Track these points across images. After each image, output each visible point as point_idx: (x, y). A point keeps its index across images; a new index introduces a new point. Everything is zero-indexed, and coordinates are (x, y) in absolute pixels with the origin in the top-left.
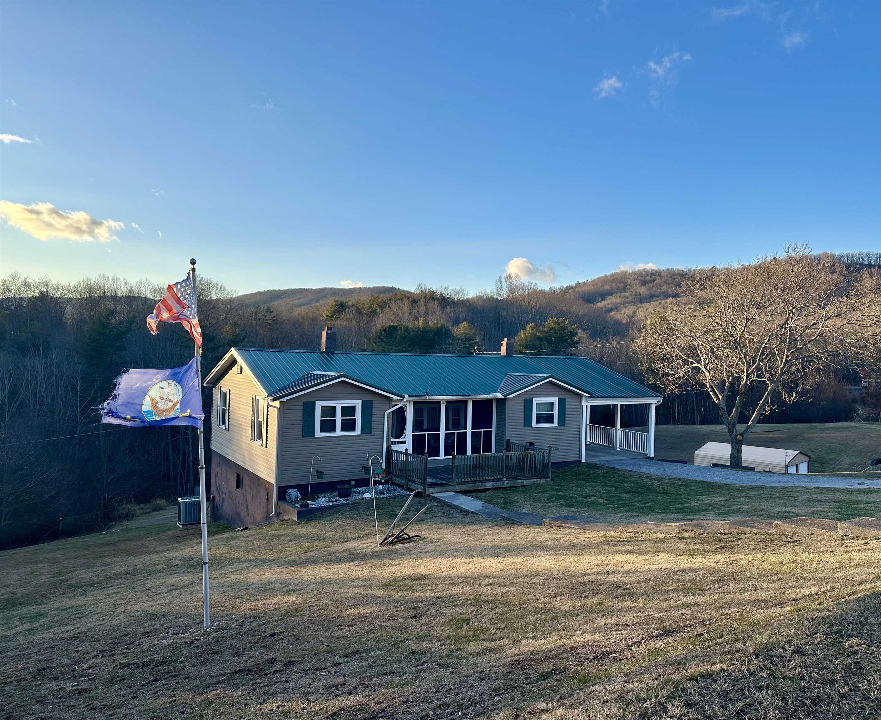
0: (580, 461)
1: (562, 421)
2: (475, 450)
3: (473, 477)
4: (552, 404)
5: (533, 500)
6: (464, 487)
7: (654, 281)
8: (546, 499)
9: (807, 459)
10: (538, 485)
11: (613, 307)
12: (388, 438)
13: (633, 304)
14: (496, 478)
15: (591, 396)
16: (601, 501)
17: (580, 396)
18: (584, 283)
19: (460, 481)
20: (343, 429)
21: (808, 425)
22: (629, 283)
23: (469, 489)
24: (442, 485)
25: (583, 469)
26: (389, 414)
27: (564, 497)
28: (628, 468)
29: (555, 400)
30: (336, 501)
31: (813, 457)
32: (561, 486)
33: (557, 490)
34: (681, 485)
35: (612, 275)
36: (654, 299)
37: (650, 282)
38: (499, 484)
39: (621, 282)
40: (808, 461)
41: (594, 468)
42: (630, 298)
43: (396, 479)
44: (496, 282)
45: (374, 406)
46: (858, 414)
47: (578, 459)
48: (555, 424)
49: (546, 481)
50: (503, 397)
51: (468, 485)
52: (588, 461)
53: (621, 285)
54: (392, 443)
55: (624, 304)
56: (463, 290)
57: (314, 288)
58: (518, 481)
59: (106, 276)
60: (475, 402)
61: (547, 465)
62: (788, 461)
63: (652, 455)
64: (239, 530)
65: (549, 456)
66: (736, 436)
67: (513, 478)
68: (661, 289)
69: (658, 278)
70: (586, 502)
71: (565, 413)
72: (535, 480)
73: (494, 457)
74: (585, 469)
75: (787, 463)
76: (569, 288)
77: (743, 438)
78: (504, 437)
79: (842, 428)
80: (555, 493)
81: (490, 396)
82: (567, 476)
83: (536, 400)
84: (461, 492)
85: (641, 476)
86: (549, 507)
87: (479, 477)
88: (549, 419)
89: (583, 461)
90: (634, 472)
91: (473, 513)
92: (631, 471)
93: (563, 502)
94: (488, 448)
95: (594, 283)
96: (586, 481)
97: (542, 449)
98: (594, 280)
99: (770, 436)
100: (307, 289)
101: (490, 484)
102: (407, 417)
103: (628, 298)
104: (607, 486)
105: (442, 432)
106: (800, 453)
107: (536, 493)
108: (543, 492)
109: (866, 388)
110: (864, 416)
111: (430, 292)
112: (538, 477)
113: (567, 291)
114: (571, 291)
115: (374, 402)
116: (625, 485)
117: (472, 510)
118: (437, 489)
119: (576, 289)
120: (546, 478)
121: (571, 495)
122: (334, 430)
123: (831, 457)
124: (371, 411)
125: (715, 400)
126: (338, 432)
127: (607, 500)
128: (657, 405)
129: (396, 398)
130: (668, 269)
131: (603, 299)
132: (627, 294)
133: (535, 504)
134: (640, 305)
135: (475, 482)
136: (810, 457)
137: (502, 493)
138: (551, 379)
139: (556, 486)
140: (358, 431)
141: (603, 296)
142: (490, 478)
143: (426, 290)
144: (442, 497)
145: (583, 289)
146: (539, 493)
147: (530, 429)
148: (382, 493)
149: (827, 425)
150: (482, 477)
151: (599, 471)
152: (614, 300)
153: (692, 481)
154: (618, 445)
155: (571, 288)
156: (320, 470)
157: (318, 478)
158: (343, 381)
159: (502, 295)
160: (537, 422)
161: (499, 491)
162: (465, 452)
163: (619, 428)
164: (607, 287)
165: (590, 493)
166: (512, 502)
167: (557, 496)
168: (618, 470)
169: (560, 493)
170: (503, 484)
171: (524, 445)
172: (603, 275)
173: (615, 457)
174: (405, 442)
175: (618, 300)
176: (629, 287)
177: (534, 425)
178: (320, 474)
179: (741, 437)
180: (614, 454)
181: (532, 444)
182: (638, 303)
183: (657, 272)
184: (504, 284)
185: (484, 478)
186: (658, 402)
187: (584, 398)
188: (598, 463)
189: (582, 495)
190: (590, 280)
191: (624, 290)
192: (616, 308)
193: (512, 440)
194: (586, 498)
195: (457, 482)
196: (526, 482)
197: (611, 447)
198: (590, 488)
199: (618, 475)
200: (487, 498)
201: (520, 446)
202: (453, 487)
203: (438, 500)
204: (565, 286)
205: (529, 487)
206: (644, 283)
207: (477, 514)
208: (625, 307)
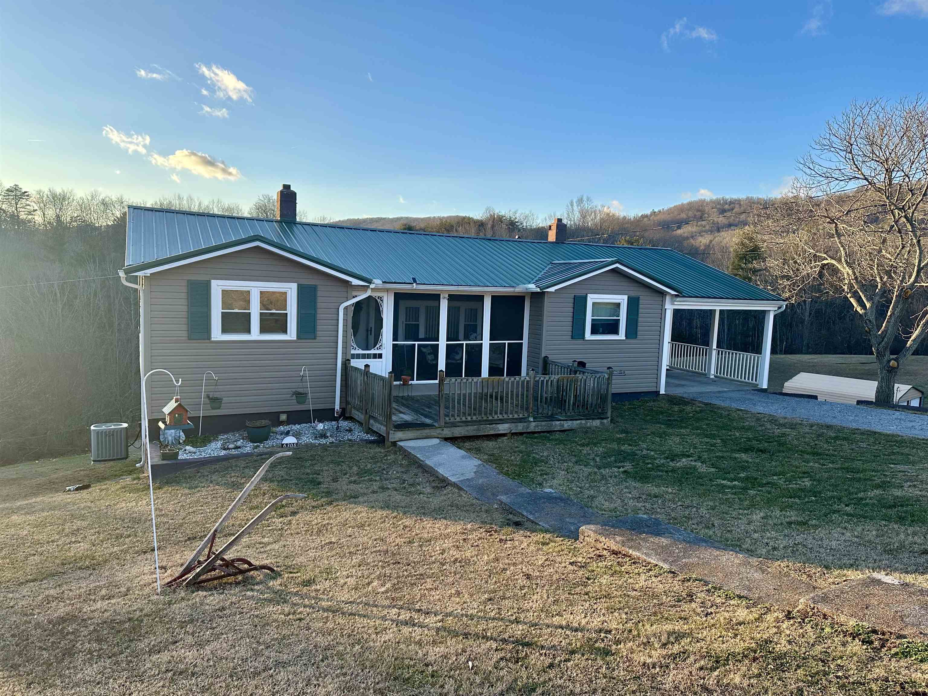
0: (657, 393)
1: (632, 332)
2: (494, 370)
3: (475, 414)
4: (618, 305)
5: (574, 460)
6: (458, 432)
7: (733, 209)
8: (598, 459)
9: (920, 395)
10: (586, 431)
11: (689, 236)
12: (345, 348)
13: (709, 233)
14: (516, 416)
15: (680, 294)
16: (702, 468)
17: (662, 294)
18: (660, 211)
19: (452, 420)
20: (263, 330)
22: (707, 211)
23: (467, 434)
24: (423, 426)
25: (663, 405)
26: (346, 308)
27: (630, 456)
28: (734, 405)
29: (623, 299)
30: (237, 448)
32: (627, 432)
33: (619, 441)
34: (836, 438)
35: (690, 204)
36: (732, 227)
37: (729, 210)
38: (520, 427)
39: (698, 210)
40: (921, 398)
41: (680, 404)
42: (707, 227)
43: (357, 412)
44: (568, 206)
45: (319, 293)
47: (654, 389)
48: (622, 336)
49: (601, 423)
50: (538, 290)
51: (466, 428)
52: (670, 393)
53: (698, 214)
54: (354, 356)
55: (700, 233)
56: (533, 215)
57: (391, 217)
58: (554, 423)
59: (181, 197)
60: (496, 300)
61: (603, 398)
62: (899, 396)
63: (765, 386)
64: (70, 490)
65: (608, 384)
66: (889, 361)
67: (546, 417)
68: (739, 218)
69: (737, 206)
70: (673, 471)
71: (637, 320)
72: (583, 422)
73: (523, 382)
74: (665, 405)
75: (898, 399)
76: (643, 217)
77: (898, 365)
78: (539, 354)
80: (616, 447)
81: (520, 289)
82: (637, 415)
83: (592, 299)
84: (452, 440)
85: (758, 419)
86: (603, 477)
87: (486, 414)
88: (613, 328)
89: (662, 392)
90: (746, 412)
91: (454, 485)
92: (741, 410)
93: (628, 466)
94: (515, 370)
95: (670, 211)
96: (669, 424)
97: (598, 372)
98: (670, 209)
100: (384, 219)
101: (506, 426)
102: (384, 316)
103: (704, 227)
104: (707, 436)
105: (443, 343)
106: (913, 387)
107: (583, 445)
108: (595, 444)
111: (498, 216)
112: (588, 417)
113: (642, 219)
114: (645, 219)
115: (320, 288)
116: (737, 434)
117: (453, 479)
118: (410, 434)
119: (651, 218)
120: (603, 419)
121: (645, 452)
122: (248, 331)
124: (315, 303)
125: (859, 309)
126: (255, 334)
127: (713, 466)
128: (776, 313)
129: (355, 282)
130: (748, 198)
131: (679, 228)
132: (703, 223)
133: (577, 468)
134: (717, 234)
135: (480, 422)
136: (922, 393)
137: (524, 443)
138: (617, 265)
139: (617, 433)
140: (292, 333)
141: (680, 224)
142: (506, 416)
143: (494, 214)
144: (414, 448)
145: (658, 217)
146: (587, 445)
147: (580, 341)
148: (323, 435)
150: (491, 414)
151: (688, 408)
152: (690, 228)
153: (854, 431)
154: (712, 372)
155: (646, 216)
156: (217, 395)
157: (213, 408)
158: (257, 247)
159: (572, 219)
160: (593, 332)
161: (520, 438)
162: (478, 373)
163: (715, 346)
164: (683, 216)
165: (678, 449)
166: (536, 462)
167: (620, 452)
168: (719, 408)
169: (625, 448)
170: (528, 428)
171: (569, 366)
172: (680, 203)
173: (708, 387)
174: (380, 356)
175: (695, 229)
176: (706, 215)
177: (588, 336)
178: (215, 401)
179: (896, 363)
180: (706, 383)
181: (582, 364)
182: (715, 232)
183: (736, 200)
184: (575, 208)
185: (496, 417)
186: (779, 308)
187: (668, 298)
188: (685, 396)
189: (663, 453)
190: (666, 209)
191: (701, 218)
192: (692, 237)
193: (551, 358)
194: (672, 460)
195: (446, 423)
196: (567, 425)
197: (703, 374)
198: (677, 439)
199: (721, 416)
200: (495, 451)
201: (564, 367)
202: (439, 431)
203: (406, 454)
204: (640, 215)
205: (571, 434)
206: (723, 211)
207: (460, 489)
208: (702, 236)
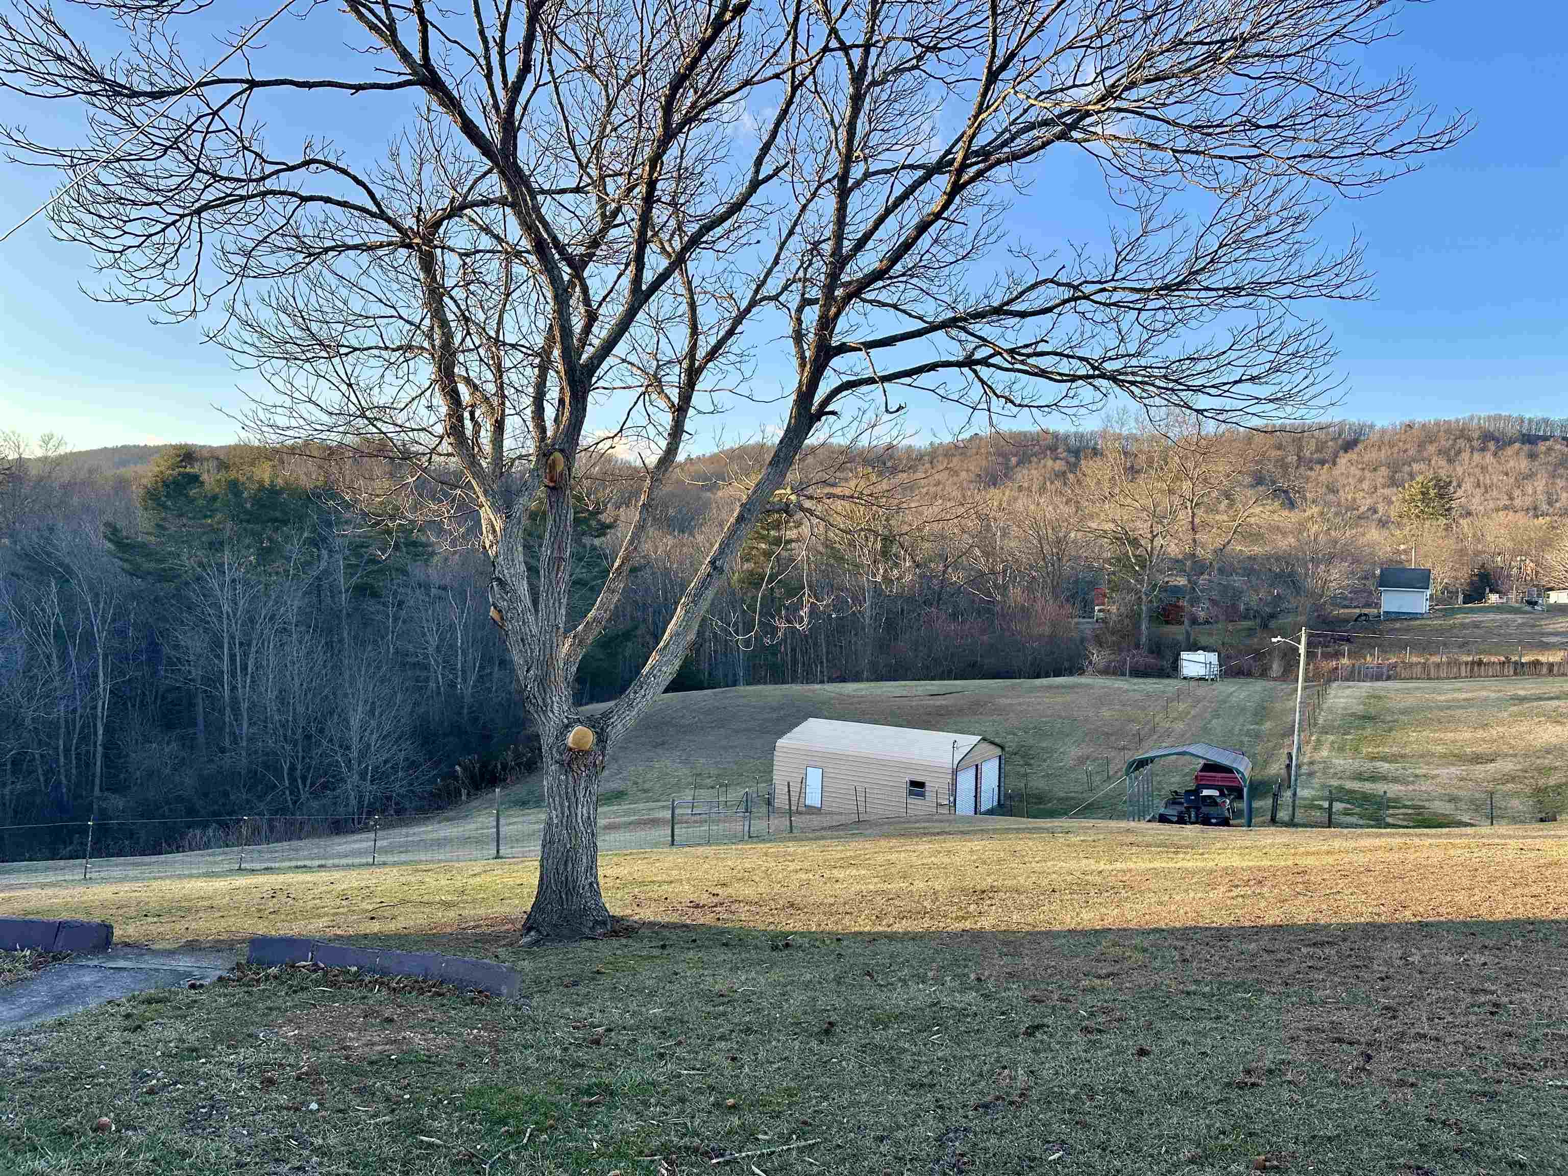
9: (998, 751)
21: (1009, 682)
31: (1011, 746)
40: (1001, 759)
46: (1090, 662)
62: (958, 758)
75: (956, 762)
79: (1064, 687)
99: (938, 703)
106: (984, 739)
109: (1104, 621)
110: (1101, 666)
123: (1044, 745)
136: (1003, 748)
149: (1038, 682)
